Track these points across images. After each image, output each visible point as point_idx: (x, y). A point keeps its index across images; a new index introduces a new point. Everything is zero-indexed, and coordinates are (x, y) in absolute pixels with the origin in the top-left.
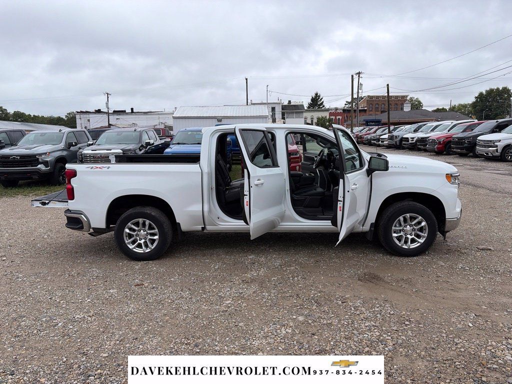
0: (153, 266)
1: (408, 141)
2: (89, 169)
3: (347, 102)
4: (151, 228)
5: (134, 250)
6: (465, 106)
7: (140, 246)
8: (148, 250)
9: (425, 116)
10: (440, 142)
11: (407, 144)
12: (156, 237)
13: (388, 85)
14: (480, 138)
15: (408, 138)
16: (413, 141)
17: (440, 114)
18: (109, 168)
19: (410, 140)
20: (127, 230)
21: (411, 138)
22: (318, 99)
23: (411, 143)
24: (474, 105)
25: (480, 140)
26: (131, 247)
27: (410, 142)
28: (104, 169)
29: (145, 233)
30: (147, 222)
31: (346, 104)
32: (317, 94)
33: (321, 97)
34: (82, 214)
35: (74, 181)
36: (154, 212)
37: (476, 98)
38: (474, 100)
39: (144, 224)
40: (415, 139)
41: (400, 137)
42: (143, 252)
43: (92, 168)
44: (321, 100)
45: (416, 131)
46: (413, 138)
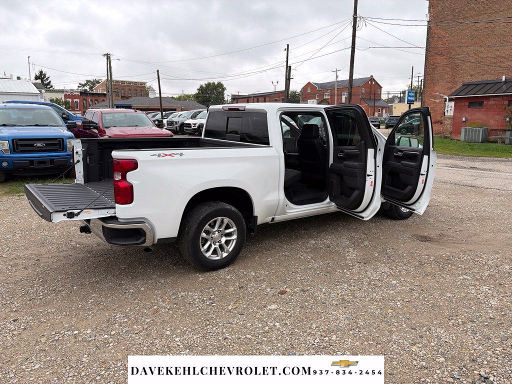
1: (191, 127)
3: (80, 84)
5: (211, 258)
6: (189, 96)
7: (215, 252)
8: (225, 255)
11: (190, 130)
12: (233, 237)
13: (158, 71)
15: (190, 124)
16: (195, 126)
18: (181, 155)
19: (192, 125)
20: (204, 235)
21: (193, 124)
22: (44, 78)
23: (193, 129)
26: (207, 255)
27: (192, 127)
30: (226, 220)
31: (79, 87)
32: (41, 72)
33: (47, 76)
34: (146, 222)
40: (197, 125)
41: (180, 123)
42: (219, 258)
43: (159, 155)
44: (47, 79)
45: (194, 117)
46: (195, 124)
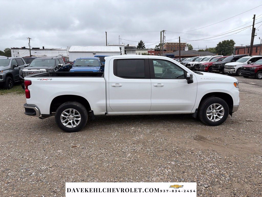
0: (79, 135)
1: (190, 66)
2: (39, 80)
3: (156, 46)
4: (76, 114)
5: (67, 126)
7: (70, 124)
8: (75, 126)
9: (195, 53)
10: (206, 66)
11: (190, 67)
12: (79, 119)
13: (180, 37)
14: (226, 64)
15: (190, 64)
16: (192, 65)
17: (202, 52)
18: (51, 79)
19: (191, 65)
20: (63, 115)
21: (192, 64)
22: (142, 44)
23: (191, 67)
24: (217, 48)
25: (226, 66)
26: (64, 124)
27: (191, 66)
28: (48, 80)
29: (73, 116)
30: (74, 110)
31: (156, 47)
32: (141, 41)
33: (143, 43)
34: (35, 107)
35: (30, 87)
36: (78, 105)
37: (218, 45)
38: (217, 46)
39: (72, 112)
40: (194, 65)
41: (186, 64)
42: (72, 127)
43: (41, 80)
44: (143, 44)
45: (194, 61)
46: (193, 64)
